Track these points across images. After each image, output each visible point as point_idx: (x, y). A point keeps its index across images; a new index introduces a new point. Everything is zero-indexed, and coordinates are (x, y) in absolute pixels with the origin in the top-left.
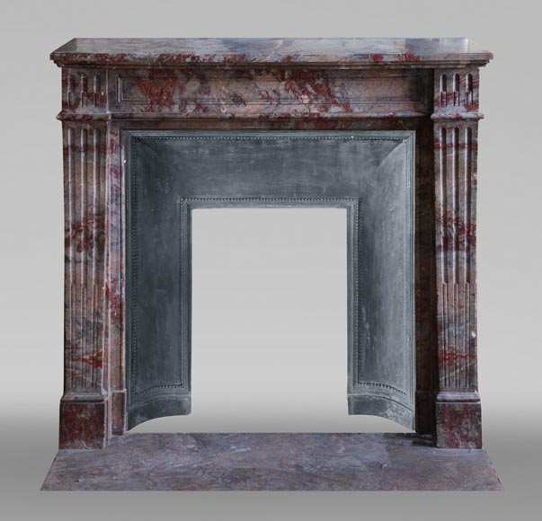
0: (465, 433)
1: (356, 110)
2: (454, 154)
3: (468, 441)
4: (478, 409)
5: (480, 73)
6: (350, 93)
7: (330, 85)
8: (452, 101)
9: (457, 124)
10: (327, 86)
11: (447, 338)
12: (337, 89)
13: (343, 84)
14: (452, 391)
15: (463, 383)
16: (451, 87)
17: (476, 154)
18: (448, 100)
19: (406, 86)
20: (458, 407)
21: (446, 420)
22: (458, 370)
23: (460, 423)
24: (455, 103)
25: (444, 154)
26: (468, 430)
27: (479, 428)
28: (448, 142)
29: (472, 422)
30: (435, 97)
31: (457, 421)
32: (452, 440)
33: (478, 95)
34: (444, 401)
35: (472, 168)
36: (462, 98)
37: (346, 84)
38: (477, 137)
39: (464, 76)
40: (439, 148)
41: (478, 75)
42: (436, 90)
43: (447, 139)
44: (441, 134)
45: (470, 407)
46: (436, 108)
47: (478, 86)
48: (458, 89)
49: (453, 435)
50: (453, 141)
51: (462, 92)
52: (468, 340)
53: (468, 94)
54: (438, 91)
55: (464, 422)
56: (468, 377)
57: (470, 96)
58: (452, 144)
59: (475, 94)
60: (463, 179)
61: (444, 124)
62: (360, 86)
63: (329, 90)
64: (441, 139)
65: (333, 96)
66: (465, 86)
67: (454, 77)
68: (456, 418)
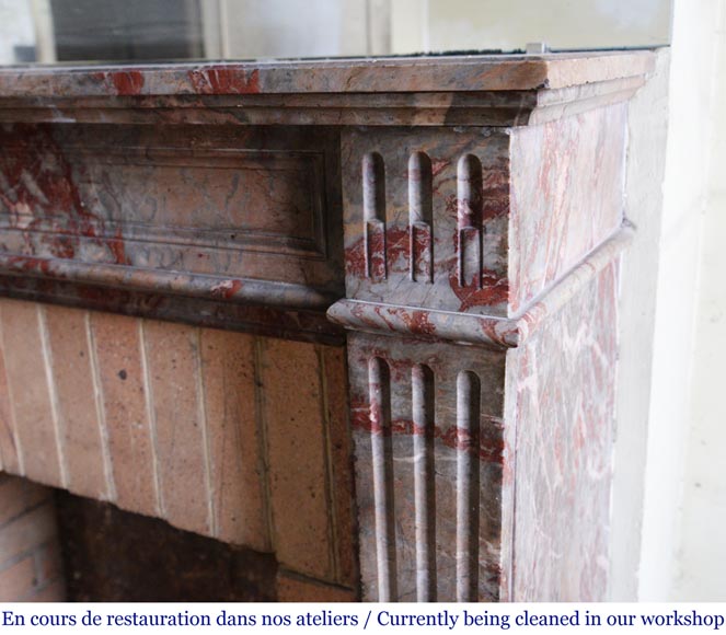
1: (141, 260)
2: (418, 457)
5: (513, 152)
6: (126, 206)
7: (76, 177)
8: (405, 262)
9: (424, 351)
10: (68, 177)
12: (93, 190)
13: (105, 175)
16: (401, 204)
17: (497, 476)
18: (391, 254)
19: (279, 192)
24: (416, 270)
25: (387, 452)
28: (395, 413)
30: (349, 240)
33: (503, 249)
35: (483, 521)
36: (444, 253)
37: (112, 176)
38: (500, 413)
39: (450, 162)
40: (368, 425)
41: (505, 160)
42: (348, 212)
43: (395, 400)
44: (372, 379)
46: (351, 282)
47: (502, 210)
48: (427, 215)
50: (417, 411)
51: (443, 231)
53: (465, 238)
54: (358, 217)
57: (473, 247)
58: (409, 422)
59: (491, 243)
60: (452, 552)
61: (380, 344)
62: (151, 186)
63: (74, 191)
64: (373, 395)
65: (85, 213)
66: (452, 206)
67: (412, 165)
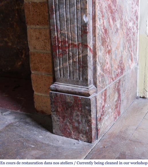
0: (76, 124)
3: (79, 133)
4: (88, 103)
11: (58, 22)
14: (66, 82)
15: (76, 76)
20: (69, 98)
21: (59, 110)
22: (71, 61)
23: (71, 114)
26: (79, 123)
27: (89, 122)
29: (82, 116)
31: (69, 111)
32: (65, 129)
34: (57, 90)
45: (80, 100)
49: (66, 125)
52: (79, 25)
55: (75, 114)
56: (81, 69)
68: (67, 109)
